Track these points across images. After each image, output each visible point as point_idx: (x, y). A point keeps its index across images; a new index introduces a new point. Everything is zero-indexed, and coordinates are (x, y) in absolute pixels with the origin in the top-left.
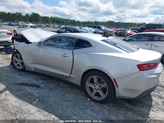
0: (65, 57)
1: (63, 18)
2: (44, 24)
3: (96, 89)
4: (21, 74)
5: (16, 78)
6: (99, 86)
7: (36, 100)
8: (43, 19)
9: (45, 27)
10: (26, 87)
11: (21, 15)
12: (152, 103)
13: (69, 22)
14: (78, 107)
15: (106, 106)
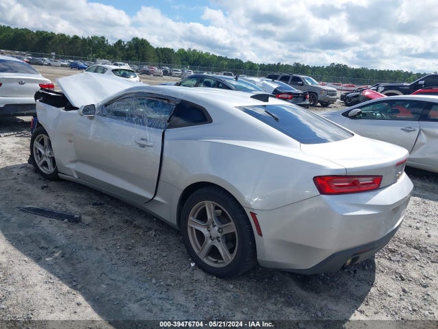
0: (143, 146)
1: (211, 54)
2: (160, 67)
3: (211, 237)
4: (47, 187)
5: (30, 195)
6: (219, 230)
7: (57, 253)
8: (158, 56)
9: (159, 76)
10: (46, 218)
11: (106, 42)
12: (369, 291)
13: (226, 63)
14: (154, 281)
15: (232, 286)
